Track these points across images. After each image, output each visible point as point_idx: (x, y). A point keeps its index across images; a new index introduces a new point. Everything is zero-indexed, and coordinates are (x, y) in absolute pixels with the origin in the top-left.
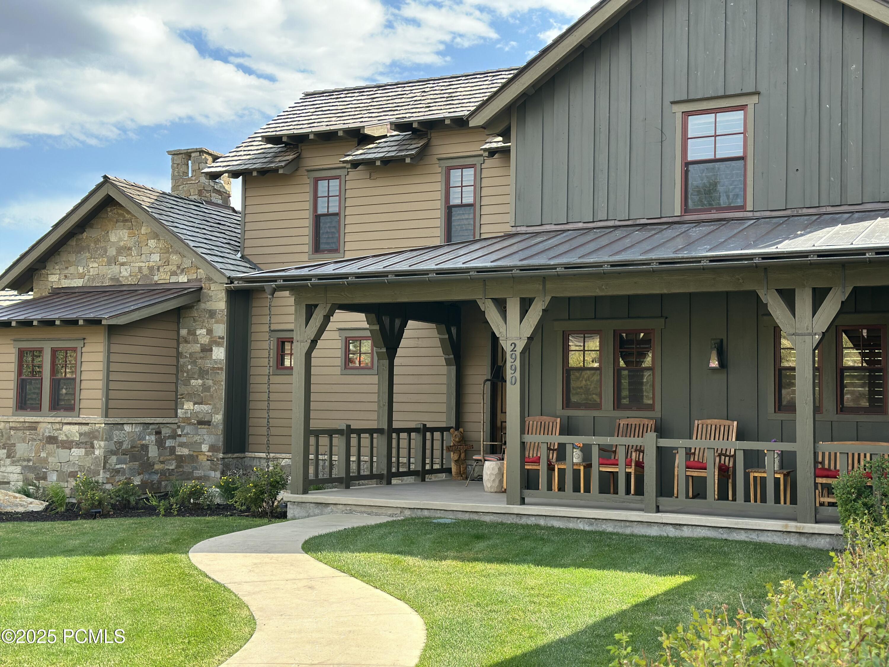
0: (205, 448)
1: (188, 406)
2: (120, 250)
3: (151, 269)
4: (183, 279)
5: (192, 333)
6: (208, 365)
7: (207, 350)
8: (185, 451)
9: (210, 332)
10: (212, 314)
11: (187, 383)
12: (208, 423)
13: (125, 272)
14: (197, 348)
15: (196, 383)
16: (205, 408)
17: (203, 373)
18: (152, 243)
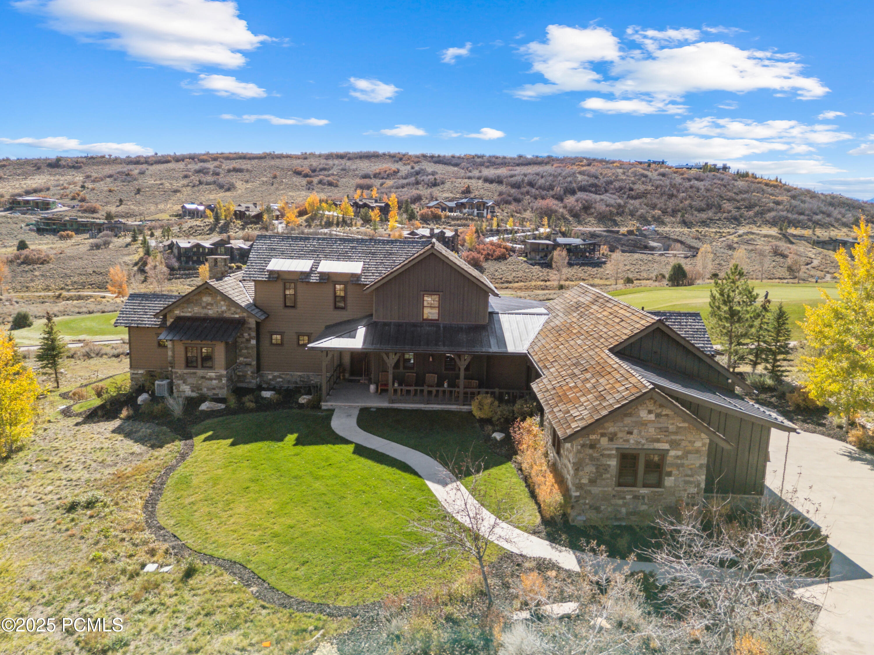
0: (249, 373)
1: (241, 359)
2: (208, 304)
3: (223, 312)
4: (237, 316)
5: (242, 334)
6: (249, 345)
7: (248, 341)
8: (241, 374)
9: (249, 335)
10: (250, 329)
11: (240, 350)
12: (250, 365)
13: (210, 312)
14: (244, 340)
15: (244, 351)
16: (248, 360)
17: (247, 348)
18: (222, 303)
